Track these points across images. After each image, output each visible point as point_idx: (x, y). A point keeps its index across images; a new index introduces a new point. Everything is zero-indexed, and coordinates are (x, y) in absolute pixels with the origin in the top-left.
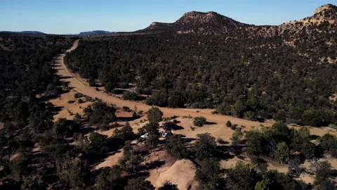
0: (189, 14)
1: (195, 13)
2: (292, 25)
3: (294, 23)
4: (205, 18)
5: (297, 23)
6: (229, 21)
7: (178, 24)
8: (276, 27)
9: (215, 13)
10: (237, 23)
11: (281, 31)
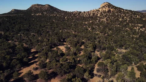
0: (35, 5)
1: (38, 5)
2: (95, 11)
3: (96, 10)
4: (45, 8)
5: (97, 10)
6: (56, 9)
7: (30, 10)
8: (88, 12)
9: (49, 5)
10: (60, 10)
11: (91, 14)
